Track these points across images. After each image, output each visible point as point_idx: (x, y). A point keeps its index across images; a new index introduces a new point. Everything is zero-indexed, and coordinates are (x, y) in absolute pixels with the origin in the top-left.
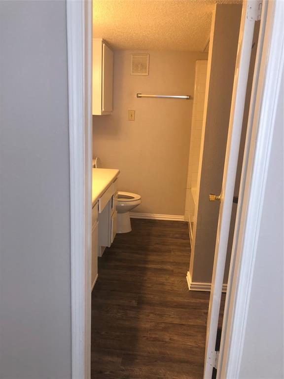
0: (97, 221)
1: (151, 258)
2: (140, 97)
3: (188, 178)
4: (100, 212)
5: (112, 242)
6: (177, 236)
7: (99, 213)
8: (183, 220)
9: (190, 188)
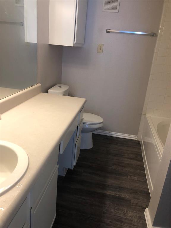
0: (57, 165)
1: (110, 181)
2: (109, 32)
3: (144, 105)
4: (62, 152)
5: (75, 165)
6: (132, 156)
7: (60, 155)
8: (136, 139)
9: (145, 115)
